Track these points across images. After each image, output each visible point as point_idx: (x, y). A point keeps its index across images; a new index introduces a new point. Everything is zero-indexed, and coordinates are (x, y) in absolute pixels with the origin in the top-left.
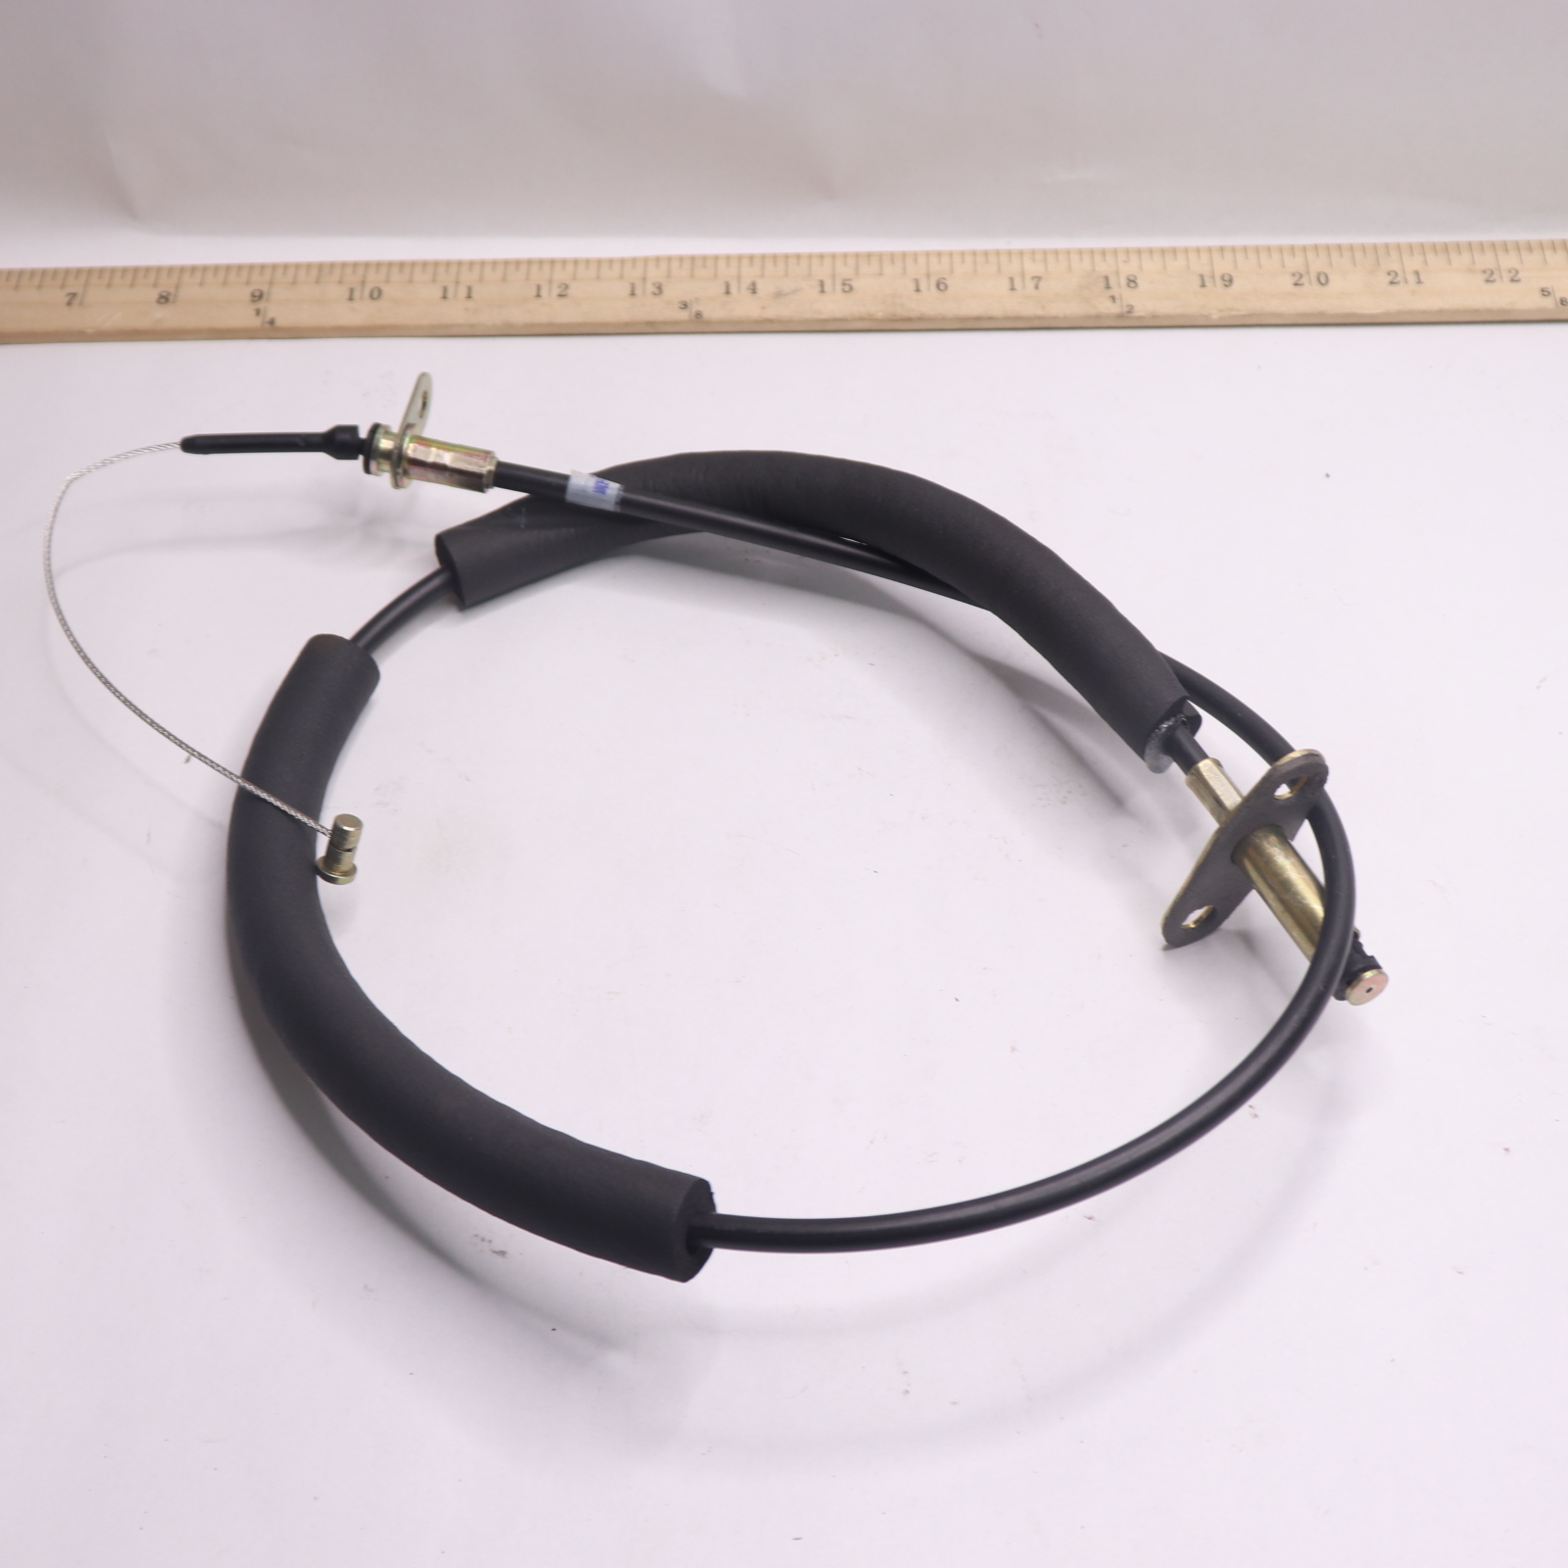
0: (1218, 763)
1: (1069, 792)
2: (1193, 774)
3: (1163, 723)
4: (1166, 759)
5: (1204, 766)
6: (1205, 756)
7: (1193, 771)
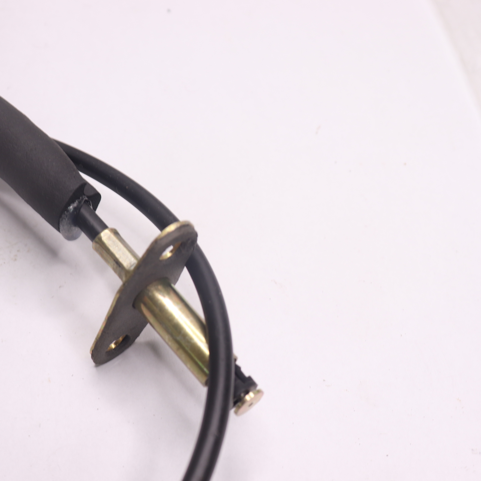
0: (115, 233)
1: (18, 251)
2: (96, 242)
3: (70, 205)
4: (76, 230)
5: (105, 235)
6: (105, 227)
7: (97, 239)
